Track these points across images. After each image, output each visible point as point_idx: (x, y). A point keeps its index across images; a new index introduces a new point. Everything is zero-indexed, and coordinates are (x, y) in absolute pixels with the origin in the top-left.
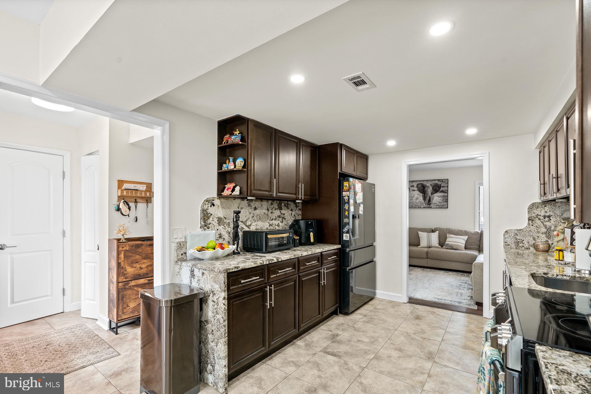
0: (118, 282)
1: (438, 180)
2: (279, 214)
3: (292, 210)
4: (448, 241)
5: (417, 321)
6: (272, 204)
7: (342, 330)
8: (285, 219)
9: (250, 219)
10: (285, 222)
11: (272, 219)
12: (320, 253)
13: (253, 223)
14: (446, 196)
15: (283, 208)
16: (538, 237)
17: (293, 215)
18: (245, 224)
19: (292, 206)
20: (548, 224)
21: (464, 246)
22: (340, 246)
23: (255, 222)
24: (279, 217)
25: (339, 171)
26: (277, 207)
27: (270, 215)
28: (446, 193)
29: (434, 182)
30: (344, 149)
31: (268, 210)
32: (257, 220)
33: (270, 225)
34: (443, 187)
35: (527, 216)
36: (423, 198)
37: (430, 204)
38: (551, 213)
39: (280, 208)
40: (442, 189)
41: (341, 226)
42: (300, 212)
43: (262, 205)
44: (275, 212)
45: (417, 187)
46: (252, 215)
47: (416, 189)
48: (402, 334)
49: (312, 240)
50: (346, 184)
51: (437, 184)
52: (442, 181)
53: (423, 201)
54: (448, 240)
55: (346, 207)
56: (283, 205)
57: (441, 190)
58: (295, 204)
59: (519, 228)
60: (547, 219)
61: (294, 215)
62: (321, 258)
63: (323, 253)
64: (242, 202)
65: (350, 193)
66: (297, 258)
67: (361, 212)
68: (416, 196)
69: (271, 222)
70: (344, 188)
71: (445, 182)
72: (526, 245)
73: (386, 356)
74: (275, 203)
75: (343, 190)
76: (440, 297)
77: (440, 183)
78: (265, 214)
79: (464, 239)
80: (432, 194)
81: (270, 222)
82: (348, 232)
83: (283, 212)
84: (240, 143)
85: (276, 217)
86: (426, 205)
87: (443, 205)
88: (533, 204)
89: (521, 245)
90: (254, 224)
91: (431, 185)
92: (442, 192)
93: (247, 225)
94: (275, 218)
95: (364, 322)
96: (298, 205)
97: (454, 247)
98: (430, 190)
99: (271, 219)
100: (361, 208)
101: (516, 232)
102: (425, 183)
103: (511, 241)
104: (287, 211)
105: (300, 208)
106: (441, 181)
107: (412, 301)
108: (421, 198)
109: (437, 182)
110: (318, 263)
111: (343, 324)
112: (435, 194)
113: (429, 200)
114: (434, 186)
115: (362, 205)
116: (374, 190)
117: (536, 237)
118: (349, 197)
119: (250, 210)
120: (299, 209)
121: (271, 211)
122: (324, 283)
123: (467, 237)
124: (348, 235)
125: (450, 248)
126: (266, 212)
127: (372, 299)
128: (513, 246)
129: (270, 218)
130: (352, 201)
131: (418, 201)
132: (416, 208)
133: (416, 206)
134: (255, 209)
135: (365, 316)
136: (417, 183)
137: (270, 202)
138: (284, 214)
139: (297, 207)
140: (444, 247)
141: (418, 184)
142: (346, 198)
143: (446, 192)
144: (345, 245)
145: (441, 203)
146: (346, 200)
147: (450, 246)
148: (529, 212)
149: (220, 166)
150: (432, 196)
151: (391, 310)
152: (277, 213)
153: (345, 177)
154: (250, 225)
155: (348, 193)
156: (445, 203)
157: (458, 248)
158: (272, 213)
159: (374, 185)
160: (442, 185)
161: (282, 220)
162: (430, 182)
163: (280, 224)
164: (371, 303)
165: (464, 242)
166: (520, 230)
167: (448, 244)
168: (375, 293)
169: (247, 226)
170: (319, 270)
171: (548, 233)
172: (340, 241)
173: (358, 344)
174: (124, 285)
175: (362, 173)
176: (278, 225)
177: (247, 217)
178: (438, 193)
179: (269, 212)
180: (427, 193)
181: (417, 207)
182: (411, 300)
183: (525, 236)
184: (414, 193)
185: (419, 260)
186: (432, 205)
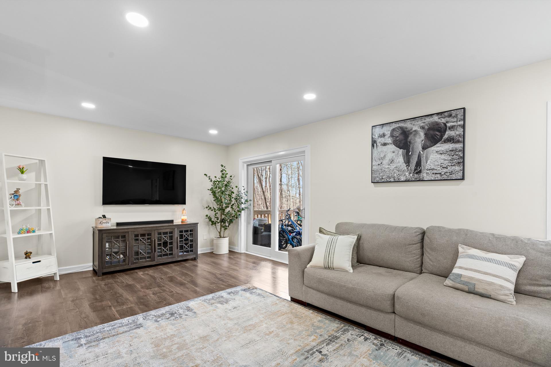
1: (438, 114)
4: (461, 268)
14: (460, 151)
21: (512, 287)
28: (458, 142)
29: (428, 120)
34: (452, 128)
36: (404, 158)
37: (420, 172)
40: (449, 133)
45: (392, 136)
47: (389, 140)
51: (437, 124)
52: (450, 116)
53: (404, 166)
54: (460, 262)
57: (446, 136)
68: (390, 156)
71: (456, 117)
77: (443, 120)
79: (511, 266)
80: (424, 148)
86: (410, 173)
87: (451, 173)
91: (423, 128)
92: (451, 140)
97: (479, 288)
98: (419, 140)
102: (408, 125)
106: (446, 114)
108: (400, 160)
109: (436, 119)
112: (432, 148)
113: (419, 163)
114: (429, 129)
123: (522, 259)
125: (466, 289)
131: (393, 166)
132: (390, 182)
133: (390, 178)
136: (392, 128)
140: (447, 283)
141: (394, 130)
143: (462, 139)
145: (446, 168)
147: (465, 283)
150: (424, 154)
156: (457, 168)
160: (449, 125)
162: (420, 122)
165: (513, 276)
167: (460, 276)
178: (438, 145)
180: (413, 148)
181: (392, 180)
184: (385, 150)
185: (374, 314)
186: (424, 175)
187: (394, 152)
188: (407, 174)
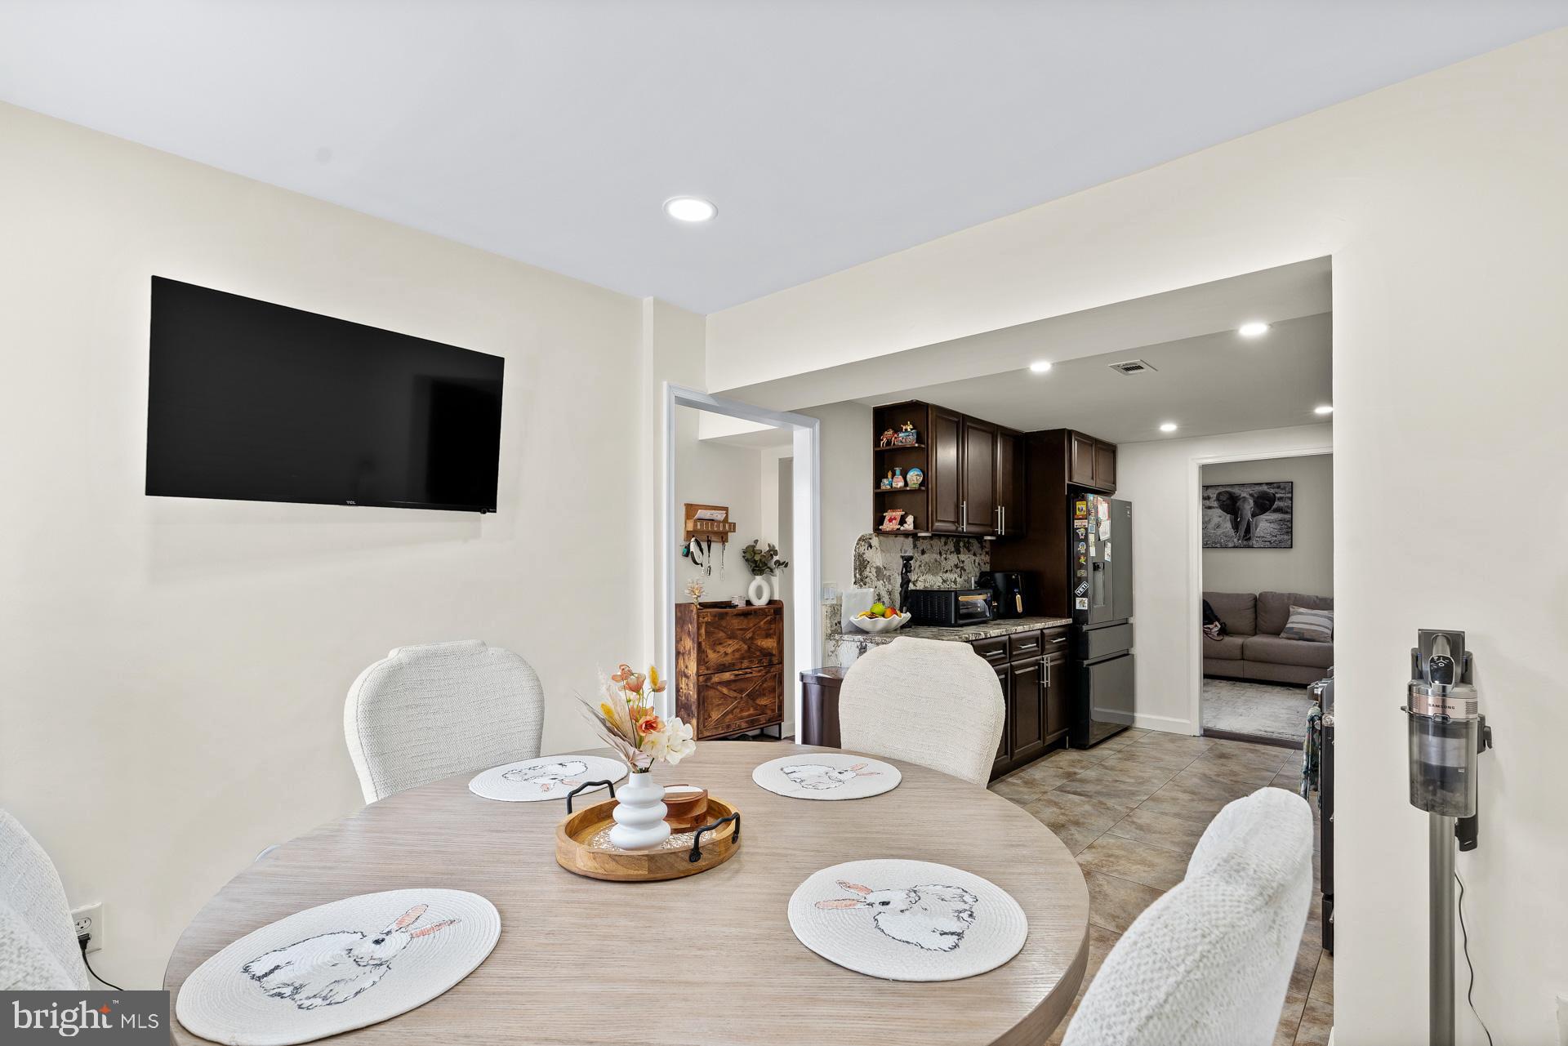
0: (698, 675)
1: (1267, 484)
2: (956, 561)
3: (975, 555)
4: (1292, 622)
5: (1223, 761)
6: (946, 544)
7: (1082, 768)
8: (965, 570)
9: (917, 569)
10: (964, 577)
11: (947, 571)
12: (1039, 631)
14: (1288, 521)
15: (962, 550)
17: (977, 564)
19: (975, 547)
21: (1329, 632)
22: (1070, 621)
23: (923, 575)
24: (956, 566)
25: (1067, 482)
26: (953, 549)
27: (944, 563)
28: (1287, 513)
29: (1258, 488)
30: (1076, 439)
31: (940, 554)
33: (944, 581)
34: (1281, 499)
36: (1232, 524)
37: (1250, 539)
39: (958, 552)
40: (1277, 504)
41: (1072, 582)
42: (987, 558)
44: (951, 558)
45: (1218, 499)
47: (1215, 504)
48: (1195, 775)
49: (1020, 609)
50: (1080, 505)
51: (1266, 493)
52: (1279, 487)
53: (1232, 532)
54: (1292, 618)
55: (1081, 548)
56: (961, 544)
57: (1275, 506)
58: (979, 543)
61: (979, 564)
62: (1041, 639)
63: (1045, 631)
65: (1089, 523)
66: (1009, 635)
67: (1107, 558)
68: (1216, 520)
69: (945, 576)
70: (1078, 513)
71: (1284, 488)
74: (949, 542)
75: (1076, 517)
77: (1272, 491)
78: (936, 561)
80: (1253, 515)
81: (943, 575)
82: (1084, 595)
83: (962, 557)
84: (917, 445)
85: (951, 567)
86: (1239, 540)
87: (1280, 542)
90: (921, 579)
91: (1251, 495)
92: (1279, 510)
94: (950, 569)
95: (1120, 759)
96: (984, 544)
97: (1307, 636)
98: (1248, 507)
99: (945, 570)
100: (1108, 550)
102: (1236, 491)
104: (967, 556)
105: (987, 550)
106: (1275, 485)
107: (1208, 733)
108: (1227, 526)
109: (1265, 488)
110: (1036, 649)
111: (1079, 761)
113: (1248, 531)
114: (1258, 497)
115: (1109, 545)
116: (1131, 514)
118: (1086, 529)
120: (987, 553)
121: (945, 556)
122: (1047, 683)
124: (1086, 600)
125: (1297, 637)
127: (1126, 729)
129: (944, 568)
130: (1092, 538)
131: (1219, 532)
132: (1216, 547)
133: (1216, 543)
134: (923, 552)
135: (1120, 752)
136: (1217, 492)
137: (943, 540)
138: (963, 562)
139: (982, 547)
140: (1282, 635)
141: (1219, 494)
142: (1081, 532)
143: (1289, 511)
144: (1080, 618)
145: (1276, 536)
146: (1082, 535)
147: (1296, 633)
149: (877, 483)
150: (1253, 521)
151: (1171, 746)
152: (953, 559)
153: (1079, 492)
154: (917, 581)
155: (1085, 522)
156: (1286, 537)
157: (1316, 638)
158: (946, 559)
159: (1130, 504)
160: (1277, 496)
161: (962, 572)
162: (1249, 490)
163: (958, 579)
164: (1126, 734)
167: (1292, 628)
168: (1133, 719)
169: (921, 582)
170: (1037, 660)
172: (1069, 609)
173: (1117, 784)
174: (706, 681)
175: (1106, 481)
176: (955, 582)
178: (1267, 514)
179: (943, 557)
180: (1241, 515)
181: (1218, 545)
184: (1210, 514)
185: (1224, 664)
186: (1254, 542)
187: (1220, 517)
188: (1236, 540)
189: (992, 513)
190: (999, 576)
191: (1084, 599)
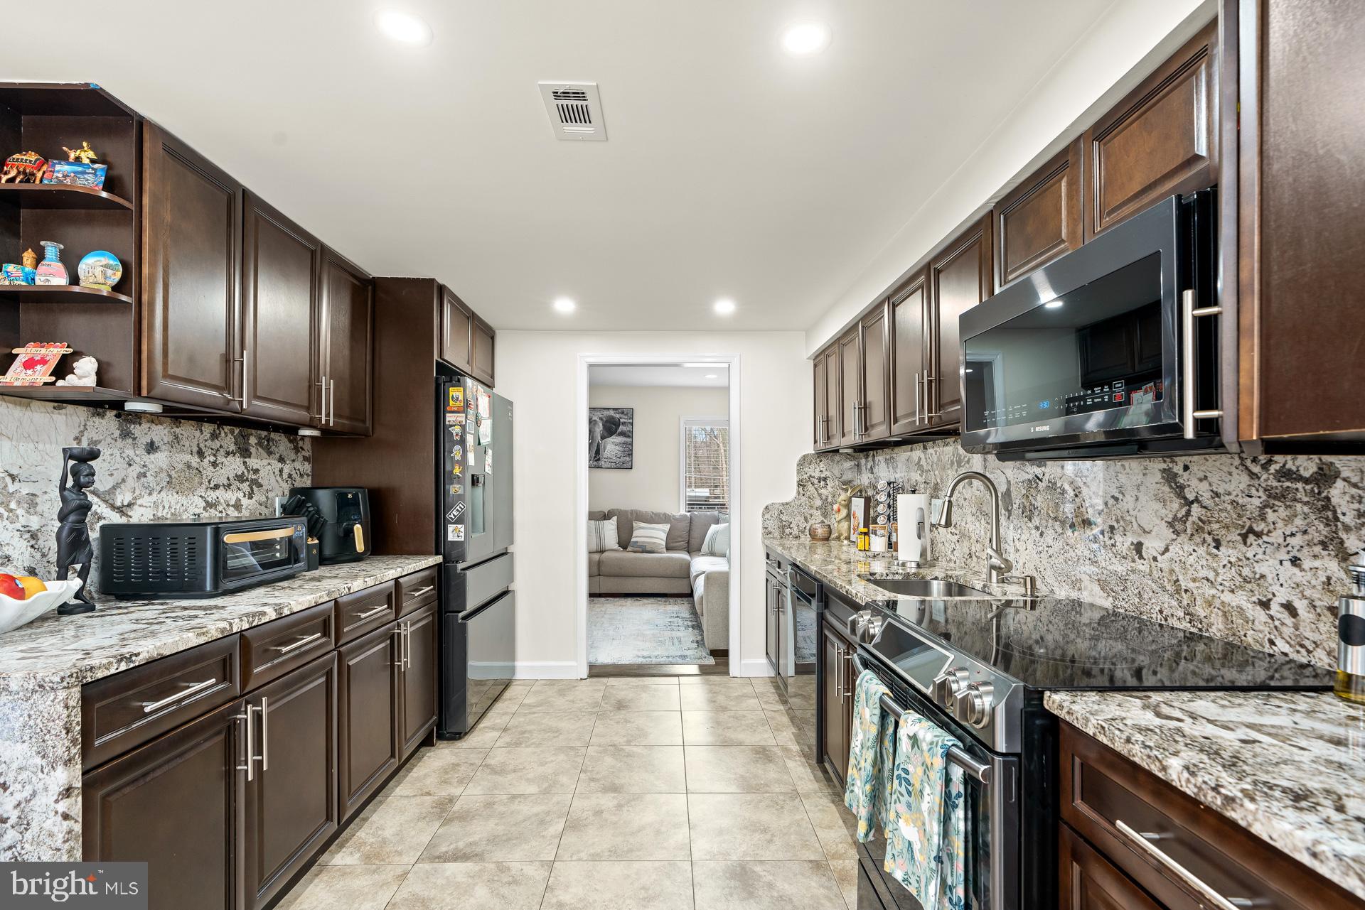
1: (614, 409)
2: (240, 469)
3: (281, 460)
4: (636, 537)
5: (622, 715)
6: (214, 436)
7: (461, 781)
8: (260, 486)
9: (131, 482)
10: (259, 496)
11: (216, 487)
12: (393, 582)
13: (141, 496)
14: (629, 444)
15: (253, 450)
16: (811, 516)
17: (285, 476)
18: (106, 501)
19: (282, 448)
20: (823, 491)
21: (664, 544)
22: (439, 559)
23: (150, 494)
24: (240, 478)
25: (436, 357)
26: (232, 448)
27: (208, 471)
28: (628, 436)
29: (606, 413)
30: (449, 301)
31: (201, 454)
32: (159, 488)
33: (209, 505)
34: (624, 424)
35: (795, 479)
37: (599, 460)
38: (828, 474)
39: (245, 452)
40: (622, 428)
41: (441, 504)
42: (307, 467)
43: (177, 438)
44: (227, 463)
46: (136, 469)
48: (605, 751)
49: (360, 547)
50: (454, 392)
51: (613, 418)
52: (623, 413)
54: (635, 534)
55: (457, 452)
56: (253, 440)
57: (619, 430)
58: (290, 441)
59: (784, 501)
60: (822, 483)
61: (290, 476)
62: (394, 596)
63: (401, 581)
64: (97, 420)
65: (466, 417)
66: (335, 599)
67: (488, 470)
69: (212, 496)
70: (451, 402)
71: (627, 414)
72: (795, 532)
73: (590, 813)
74: (225, 433)
75: (448, 409)
76: (646, 654)
77: (618, 416)
78: (189, 466)
79: (663, 531)
80: (603, 438)
81: (208, 493)
82: (460, 520)
83: (253, 462)
84: (104, 195)
85: (228, 479)
86: (589, 461)
87: (624, 463)
88: (805, 458)
89: (788, 531)
90: (147, 500)
91: (601, 419)
92: (622, 434)
93: (118, 504)
94: (226, 482)
95: (508, 745)
96: (301, 444)
97: (648, 548)
98: (600, 430)
99: (212, 485)
100: (489, 459)
101: (781, 508)
103: (773, 525)
104: (265, 462)
105: (307, 454)
107: (596, 672)
109: (612, 413)
110: (388, 611)
111: (455, 766)
112: (609, 439)
113: (597, 452)
114: (607, 421)
115: (490, 452)
116: (512, 417)
117: (809, 516)
118: (463, 427)
119: (130, 452)
120: (305, 459)
121: (212, 459)
122: (406, 663)
123: (669, 526)
124: (461, 527)
125: (640, 550)
126: (195, 460)
127: (507, 685)
128: (777, 534)
129: (209, 482)
130: (470, 440)
134: (151, 448)
135: (505, 730)
137: (208, 428)
138: (256, 471)
139: (297, 449)
140: (629, 548)
142: (456, 430)
144: (451, 555)
145: (620, 458)
146: (457, 435)
147: (640, 546)
148: (799, 471)
150: (602, 443)
151: (561, 702)
152: (234, 465)
153: (450, 374)
155: (461, 417)
156: (628, 459)
157: (656, 550)
158: (214, 464)
159: (511, 404)
160: (622, 420)
161: (252, 489)
163: (245, 501)
164: (507, 694)
165: (664, 536)
166: (787, 504)
167: (637, 542)
168: (512, 670)
169: (118, 508)
170: (389, 629)
171: (825, 510)
172: (439, 544)
173: (515, 806)
175: (484, 371)
176: (237, 506)
177: (118, 477)
178: (613, 437)
179: (206, 461)
180: (592, 437)
182: (594, 671)
183: (793, 515)
186: (602, 463)
189: (310, 387)
190: (325, 499)
191: (459, 526)
